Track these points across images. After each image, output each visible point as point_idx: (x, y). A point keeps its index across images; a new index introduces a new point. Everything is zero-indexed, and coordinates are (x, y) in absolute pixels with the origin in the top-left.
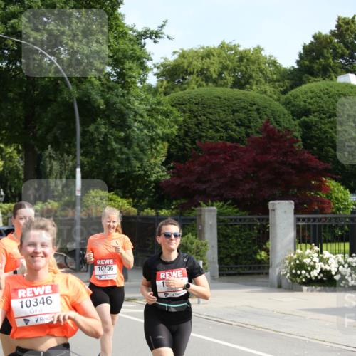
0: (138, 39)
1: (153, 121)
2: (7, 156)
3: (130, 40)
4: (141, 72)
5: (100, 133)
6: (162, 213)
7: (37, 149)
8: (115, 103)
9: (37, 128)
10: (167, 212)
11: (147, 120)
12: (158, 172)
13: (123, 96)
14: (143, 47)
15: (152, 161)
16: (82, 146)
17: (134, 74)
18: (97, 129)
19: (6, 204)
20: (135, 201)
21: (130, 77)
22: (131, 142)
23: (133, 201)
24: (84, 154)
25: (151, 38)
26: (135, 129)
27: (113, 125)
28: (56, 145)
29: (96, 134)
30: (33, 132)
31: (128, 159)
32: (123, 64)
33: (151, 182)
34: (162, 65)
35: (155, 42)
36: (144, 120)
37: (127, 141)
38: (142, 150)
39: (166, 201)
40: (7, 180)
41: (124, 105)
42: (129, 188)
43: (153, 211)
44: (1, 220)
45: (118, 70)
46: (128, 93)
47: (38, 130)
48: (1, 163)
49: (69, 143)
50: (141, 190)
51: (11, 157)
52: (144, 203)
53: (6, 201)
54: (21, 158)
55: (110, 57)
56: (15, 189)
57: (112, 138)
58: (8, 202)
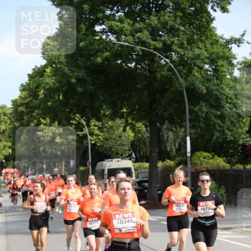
0: (226, 45)
2: (137, 129)
3: (221, 45)
4: (230, 68)
5: (203, 112)
6: (248, 167)
7: (158, 124)
8: (212, 90)
11: (235, 102)
12: (244, 138)
13: (218, 85)
14: (230, 50)
15: (240, 130)
16: (190, 121)
17: (225, 70)
18: (200, 110)
19: (137, 163)
21: (222, 72)
22: (225, 117)
23: (227, 159)
24: (192, 127)
25: (236, 44)
26: (227, 109)
27: (211, 106)
28: (172, 122)
29: (200, 113)
30: (155, 112)
31: (223, 131)
32: (217, 63)
33: (239, 145)
34: (243, 63)
35: (238, 46)
36: (233, 102)
37: (222, 117)
38: (232, 122)
39: (250, 158)
40: (136, 147)
41: (218, 91)
42: (223, 150)
43: (241, 165)
44: (134, 174)
45: (214, 67)
46: (221, 83)
47: (159, 110)
48: (132, 135)
49: (181, 119)
50: (232, 151)
51: (139, 130)
52: (235, 160)
53: (136, 161)
54: (147, 130)
55: (208, 58)
56: (143, 153)
57: (212, 116)
58: (138, 162)
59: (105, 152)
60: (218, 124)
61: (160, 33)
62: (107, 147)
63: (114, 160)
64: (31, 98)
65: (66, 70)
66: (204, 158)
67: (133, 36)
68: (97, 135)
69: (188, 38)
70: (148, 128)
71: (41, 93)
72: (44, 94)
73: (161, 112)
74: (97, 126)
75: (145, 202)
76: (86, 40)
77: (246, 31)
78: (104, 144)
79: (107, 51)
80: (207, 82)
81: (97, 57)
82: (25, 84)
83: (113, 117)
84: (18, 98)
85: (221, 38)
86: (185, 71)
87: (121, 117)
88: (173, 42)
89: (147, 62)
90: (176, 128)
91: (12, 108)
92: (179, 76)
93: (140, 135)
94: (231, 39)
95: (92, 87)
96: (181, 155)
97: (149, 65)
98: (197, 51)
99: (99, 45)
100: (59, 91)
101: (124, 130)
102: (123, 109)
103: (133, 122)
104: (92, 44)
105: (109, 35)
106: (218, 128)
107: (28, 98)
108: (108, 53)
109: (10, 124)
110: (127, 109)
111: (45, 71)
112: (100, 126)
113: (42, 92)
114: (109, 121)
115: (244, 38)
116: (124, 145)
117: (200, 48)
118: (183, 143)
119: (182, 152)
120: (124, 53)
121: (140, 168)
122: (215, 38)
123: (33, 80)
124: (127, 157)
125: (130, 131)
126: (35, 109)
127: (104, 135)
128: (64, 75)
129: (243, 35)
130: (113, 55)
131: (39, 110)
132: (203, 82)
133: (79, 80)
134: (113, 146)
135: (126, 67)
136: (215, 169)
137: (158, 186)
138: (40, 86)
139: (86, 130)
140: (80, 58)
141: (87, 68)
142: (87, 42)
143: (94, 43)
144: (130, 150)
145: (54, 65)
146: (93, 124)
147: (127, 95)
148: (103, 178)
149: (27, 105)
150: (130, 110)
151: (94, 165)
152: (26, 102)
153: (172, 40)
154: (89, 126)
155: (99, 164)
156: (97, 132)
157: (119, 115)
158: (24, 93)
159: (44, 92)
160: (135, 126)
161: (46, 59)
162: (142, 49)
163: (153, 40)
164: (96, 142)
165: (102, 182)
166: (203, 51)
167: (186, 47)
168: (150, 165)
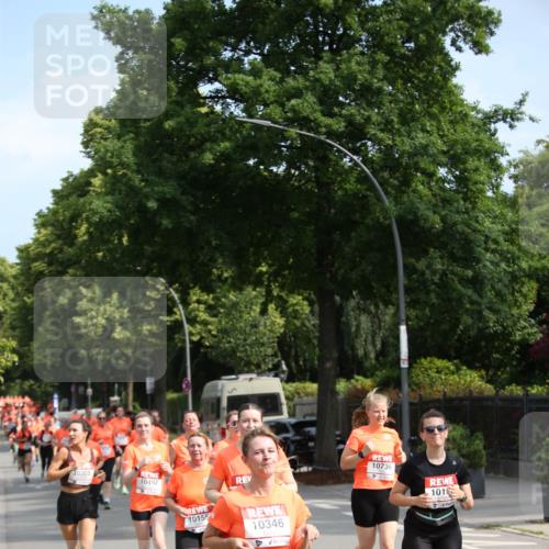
0: (485, 124)
1: (514, 249)
2: (290, 310)
3: (473, 125)
4: (493, 174)
5: (434, 272)
6: (534, 391)
7: (337, 298)
8: (455, 224)
9: (336, 265)
10: (540, 389)
11: (505, 248)
12: (525, 327)
13: (467, 212)
14: (494, 135)
15: (515, 311)
16: (408, 290)
17: (482, 179)
18: (429, 266)
19: (290, 384)
20: (491, 373)
21: (476, 183)
22: (482, 283)
23: (487, 374)
24: (411, 304)
25: (505, 122)
26: (488, 264)
27: (453, 258)
28: (367, 293)
30: (331, 272)
31: (480, 312)
32: (464, 163)
33: (514, 343)
34: (521, 163)
35: (511, 127)
36: (499, 248)
37: (476, 283)
38: (499, 294)
39: (537, 372)
40: (290, 347)
41: (468, 226)
42: (479, 354)
43: (519, 388)
44: (285, 409)
45: (457, 173)
46: (473, 208)
47: (339, 268)
48: (281, 321)
49: (388, 287)
50: (498, 356)
51: (296, 311)
52: (505, 376)
53: (290, 379)
54: (312, 312)
55: (444, 153)
56: (305, 361)
57: (456, 279)
58: (294, 382)
59: (221, 360)
60: (469, 297)
61: (341, 98)
62: (226, 349)
63: (242, 377)
64: (61, 242)
65: (137, 180)
66: (438, 372)
67: (282, 105)
68: (205, 323)
69: (401, 109)
70: (316, 307)
71: (82, 231)
72: (88, 232)
73: (342, 271)
74: (205, 303)
75: (310, 469)
76: (179, 115)
77: (527, 94)
78: (220, 342)
79: (225, 138)
80: (444, 207)
81: (203, 151)
82: (46, 211)
83: (238, 284)
84: (31, 242)
85: (474, 108)
86: (396, 182)
87: (257, 282)
88: (368, 119)
89: (311, 163)
90: (377, 307)
91: (17, 264)
92: (382, 193)
93: (298, 323)
94: (496, 111)
95: (192, 218)
96: (388, 365)
97: (316, 169)
98: (421, 138)
99: (208, 125)
100: (120, 226)
101: (264, 312)
102: (259, 265)
103: (283, 294)
104: (191, 123)
105: (228, 104)
106: (468, 306)
107: (54, 241)
108: (227, 144)
109: (13, 300)
110: (270, 266)
111: (89, 184)
112: (212, 302)
113: (84, 228)
114: (229, 292)
115: (523, 109)
116: (263, 345)
117: (428, 132)
118: (391, 340)
119: (390, 359)
120: (263, 144)
121: (298, 394)
122: (460, 109)
123: (65, 202)
124: (270, 370)
125: (277, 314)
126: (69, 266)
127: (220, 322)
128: (133, 191)
129: (521, 102)
130: (238, 147)
131: (77, 269)
132: (435, 206)
133: (164, 203)
134: (238, 345)
135: (266, 174)
136: (460, 395)
137: (338, 433)
138: (79, 215)
139: (180, 313)
140: (166, 155)
141: (181, 177)
142: (182, 119)
143: (197, 122)
144: (275, 355)
145: (109, 171)
146: (194, 298)
147: (269, 236)
148: (218, 417)
149: (51, 258)
150: (275, 268)
151: (198, 388)
152: (48, 251)
153: (366, 114)
154: (186, 303)
155: (209, 385)
156: (203, 316)
157: (252, 279)
158: (43, 231)
159: (88, 228)
160: (287, 302)
161: (92, 157)
162: (300, 135)
163: (324, 115)
164: (202, 338)
165: (216, 426)
166: (435, 138)
167: (398, 130)
168: (320, 389)
